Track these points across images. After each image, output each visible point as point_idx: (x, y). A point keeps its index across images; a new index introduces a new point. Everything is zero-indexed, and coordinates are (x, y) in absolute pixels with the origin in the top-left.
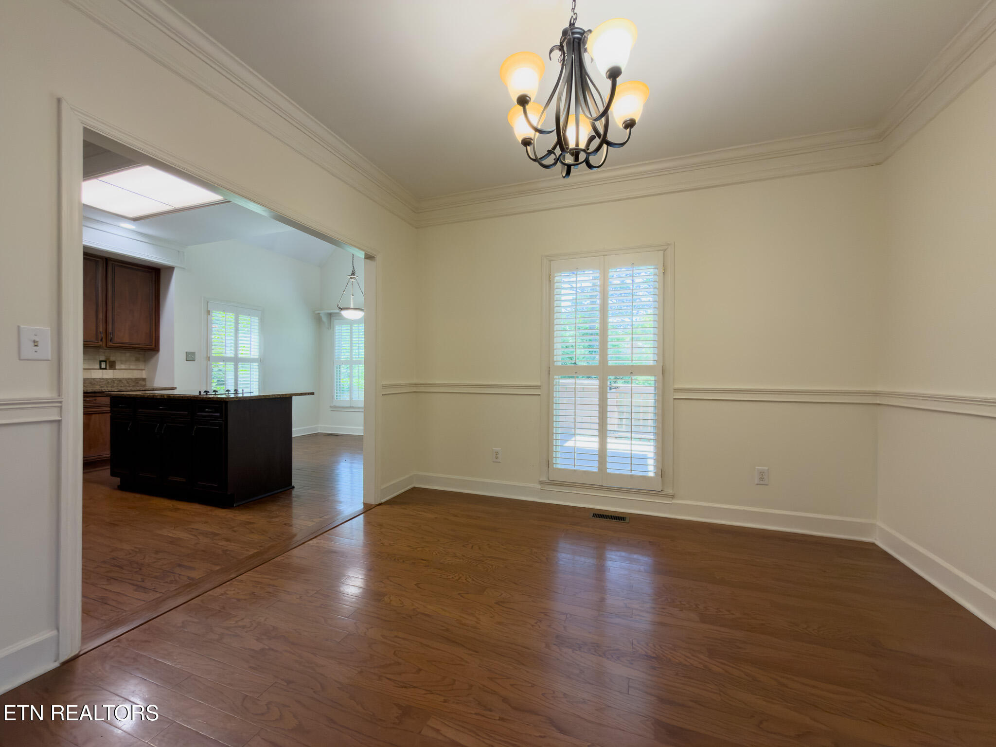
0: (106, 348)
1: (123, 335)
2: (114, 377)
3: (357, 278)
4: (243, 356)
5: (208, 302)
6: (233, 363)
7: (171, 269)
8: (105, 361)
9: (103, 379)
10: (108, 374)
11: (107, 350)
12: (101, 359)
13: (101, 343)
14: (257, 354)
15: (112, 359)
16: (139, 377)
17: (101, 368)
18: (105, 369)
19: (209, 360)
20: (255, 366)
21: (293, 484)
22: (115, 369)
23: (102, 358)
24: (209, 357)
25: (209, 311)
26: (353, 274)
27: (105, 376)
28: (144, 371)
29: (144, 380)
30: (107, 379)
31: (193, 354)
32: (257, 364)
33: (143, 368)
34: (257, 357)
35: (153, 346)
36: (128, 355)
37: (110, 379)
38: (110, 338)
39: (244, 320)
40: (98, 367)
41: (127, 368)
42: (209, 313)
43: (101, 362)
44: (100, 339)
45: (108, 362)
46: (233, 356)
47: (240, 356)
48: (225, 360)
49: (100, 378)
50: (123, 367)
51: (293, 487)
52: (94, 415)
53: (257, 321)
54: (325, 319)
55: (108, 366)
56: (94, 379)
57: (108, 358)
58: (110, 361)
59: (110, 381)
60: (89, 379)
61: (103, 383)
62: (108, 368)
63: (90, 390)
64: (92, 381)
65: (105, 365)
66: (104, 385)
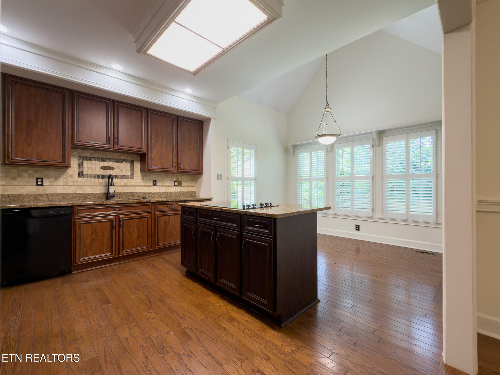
0: (177, 173)
1: (186, 165)
2: (181, 191)
3: (330, 110)
4: (248, 177)
5: (228, 141)
6: (241, 181)
7: (209, 119)
8: (176, 181)
9: (176, 192)
10: (178, 189)
11: (178, 175)
13: (175, 170)
14: (254, 175)
16: (192, 191)
17: (175, 186)
18: (177, 186)
19: (229, 180)
20: (253, 182)
21: (318, 298)
22: (181, 186)
23: (175, 179)
24: (229, 177)
25: (229, 147)
26: (327, 107)
27: (177, 191)
28: (195, 187)
29: (195, 192)
30: (177, 192)
31: (221, 175)
32: (254, 182)
33: (195, 185)
34: (254, 177)
35: (200, 171)
36: (187, 177)
38: (179, 167)
39: (247, 151)
40: (173, 185)
41: (187, 185)
42: (229, 148)
43: (175, 181)
44: (174, 167)
45: (178, 181)
46: (241, 176)
47: (245, 176)
48: (237, 179)
49: (174, 192)
50: (185, 184)
51: (319, 301)
52: (171, 216)
53: (254, 152)
54: (291, 149)
55: (178, 184)
56: (171, 192)
57: (178, 179)
58: (179, 181)
59: (179, 193)
60: (169, 192)
61: (176, 195)
62: (178, 185)
63: (169, 199)
64: (171, 194)
65: (176, 184)
66: (176, 196)
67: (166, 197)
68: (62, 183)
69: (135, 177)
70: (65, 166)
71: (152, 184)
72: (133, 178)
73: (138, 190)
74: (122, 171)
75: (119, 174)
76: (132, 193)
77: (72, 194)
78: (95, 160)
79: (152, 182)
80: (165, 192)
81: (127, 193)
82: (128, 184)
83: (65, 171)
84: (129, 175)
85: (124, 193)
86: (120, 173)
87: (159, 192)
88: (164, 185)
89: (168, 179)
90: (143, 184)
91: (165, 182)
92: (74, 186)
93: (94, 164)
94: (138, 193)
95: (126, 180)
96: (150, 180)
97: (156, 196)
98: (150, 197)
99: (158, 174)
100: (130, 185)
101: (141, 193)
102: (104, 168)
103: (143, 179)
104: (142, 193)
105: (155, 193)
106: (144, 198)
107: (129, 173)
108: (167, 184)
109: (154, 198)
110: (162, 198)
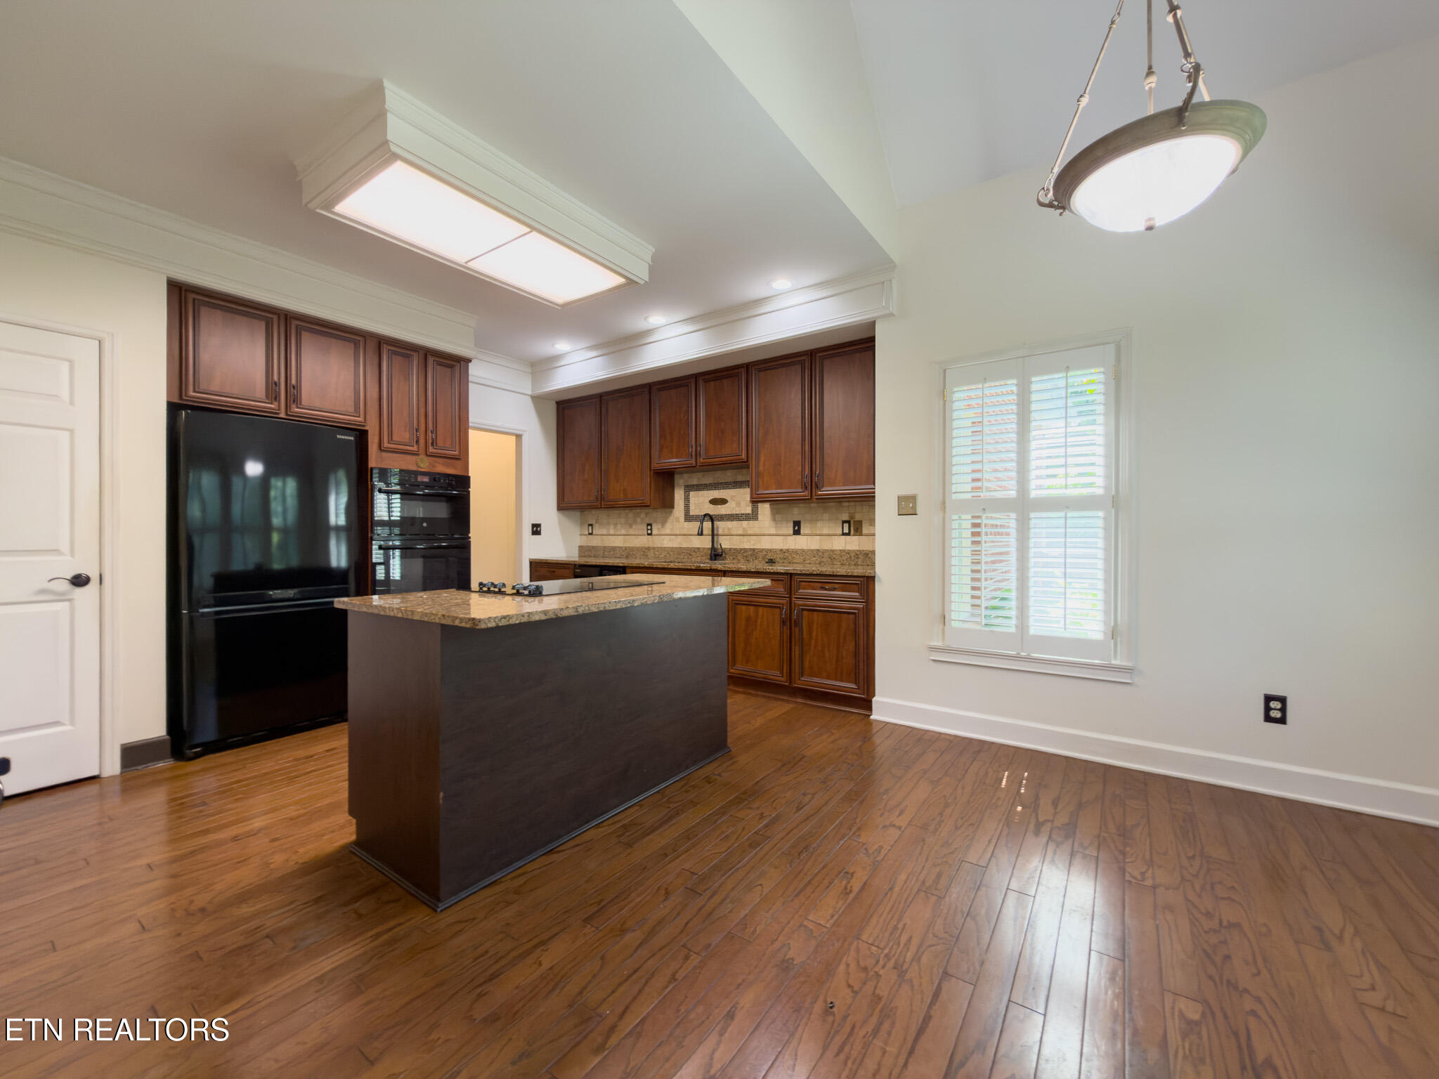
1: (836, 477)
2: (859, 549)
8: (848, 522)
9: (844, 551)
10: (852, 543)
11: (853, 504)
12: (844, 519)
13: (806, 493)
14: (1103, 486)
15: (858, 517)
17: (844, 534)
18: (848, 534)
19: (945, 511)
20: (1096, 520)
22: (861, 534)
23: (846, 517)
24: (945, 504)
27: (849, 547)
30: (849, 552)
31: (912, 499)
34: (1103, 493)
37: (853, 551)
38: (815, 485)
40: (840, 532)
43: (844, 522)
44: (805, 487)
45: (852, 523)
46: (1013, 494)
47: (1029, 495)
49: (840, 550)
55: (852, 528)
56: (833, 551)
57: (852, 517)
58: (854, 521)
59: (853, 555)
60: (828, 550)
61: (844, 558)
62: (852, 532)
63: (826, 569)
64: (832, 555)
65: (846, 531)
66: (845, 561)
67: (820, 563)
68: (668, 531)
69: (760, 517)
70: (668, 505)
71: (792, 532)
72: (757, 519)
73: (765, 544)
74: (738, 504)
75: (734, 512)
76: (754, 550)
77: (677, 548)
78: (703, 489)
79: (792, 524)
80: (818, 550)
81: (745, 550)
82: (749, 532)
83: (671, 512)
84: (750, 512)
85: (741, 549)
86: (737, 509)
87: (803, 550)
88: (818, 532)
89: (826, 516)
90: (773, 531)
91: (819, 524)
92: (680, 535)
93: (702, 496)
94: (763, 549)
95: (745, 523)
96: (787, 521)
97: (798, 559)
98: (785, 561)
99: (801, 505)
100: (752, 533)
101: (768, 549)
102: (715, 502)
103: (774, 520)
104: (770, 550)
105: (796, 552)
106: (771, 562)
107: (750, 508)
108: (825, 531)
109: (793, 563)
110: (810, 564)
